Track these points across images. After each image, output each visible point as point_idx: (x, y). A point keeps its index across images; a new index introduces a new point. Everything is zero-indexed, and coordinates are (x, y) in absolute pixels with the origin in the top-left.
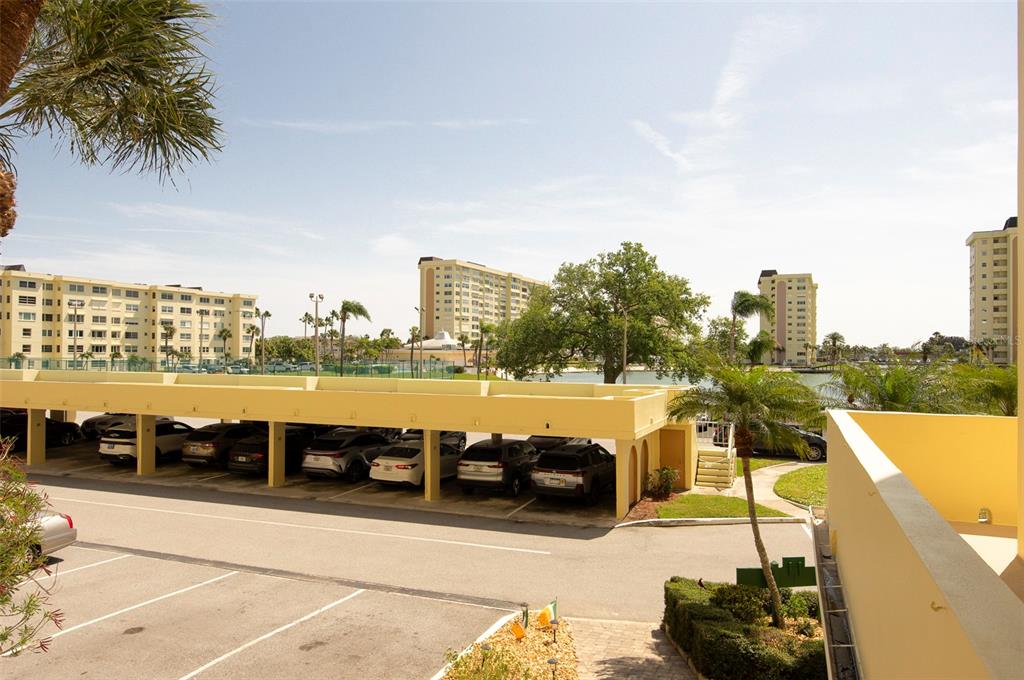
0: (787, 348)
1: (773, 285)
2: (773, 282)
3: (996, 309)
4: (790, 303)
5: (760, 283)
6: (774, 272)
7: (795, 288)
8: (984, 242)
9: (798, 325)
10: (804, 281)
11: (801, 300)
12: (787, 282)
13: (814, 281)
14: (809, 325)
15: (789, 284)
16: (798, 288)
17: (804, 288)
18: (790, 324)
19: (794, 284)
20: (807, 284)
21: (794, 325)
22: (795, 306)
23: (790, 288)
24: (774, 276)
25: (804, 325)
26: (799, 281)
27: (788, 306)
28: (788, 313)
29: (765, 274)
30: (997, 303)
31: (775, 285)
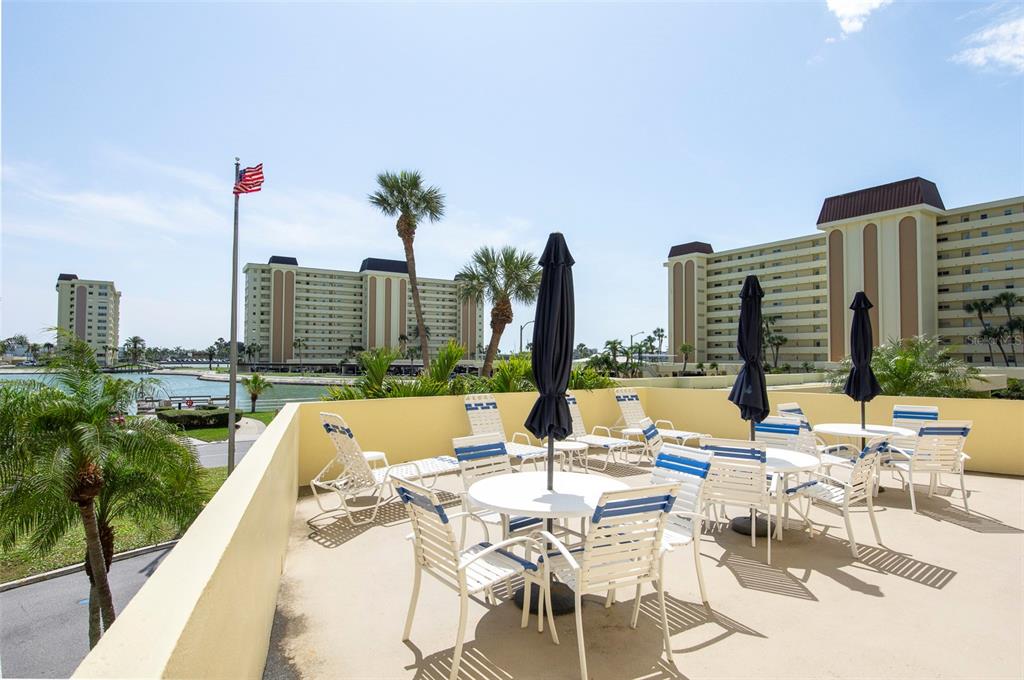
1: (72, 289)
2: (73, 286)
3: (262, 322)
4: (90, 307)
5: (58, 286)
6: (75, 277)
7: (96, 293)
8: (255, 271)
9: (99, 328)
10: (106, 288)
11: (102, 305)
12: (87, 287)
13: (117, 290)
14: (111, 329)
15: (89, 290)
16: (100, 294)
17: (106, 294)
18: (90, 327)
19: (96, 290)
20: (109, 291)
21: (95, 327)
22: (95, 310)
23: (91, 293)
24: (73, 281)
25: (105, 328)
26: (101, 287)
27: (88, 310)
28: (88, 317)
29: (63, 277)
30: (263, 317)
31: (75, 289)
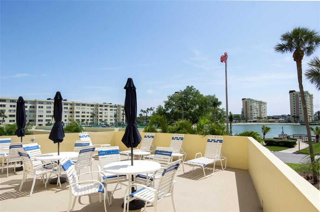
0: (300, 117)
1: (294, 95)
2: (294, 94)
4: (301, 101)
6: (294, 91)
12: (299, 94)
18: (301, 109)
20: (307, 95)
24: (294, 93)
29: (291, 92)
31: (295, 95)
